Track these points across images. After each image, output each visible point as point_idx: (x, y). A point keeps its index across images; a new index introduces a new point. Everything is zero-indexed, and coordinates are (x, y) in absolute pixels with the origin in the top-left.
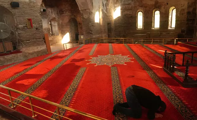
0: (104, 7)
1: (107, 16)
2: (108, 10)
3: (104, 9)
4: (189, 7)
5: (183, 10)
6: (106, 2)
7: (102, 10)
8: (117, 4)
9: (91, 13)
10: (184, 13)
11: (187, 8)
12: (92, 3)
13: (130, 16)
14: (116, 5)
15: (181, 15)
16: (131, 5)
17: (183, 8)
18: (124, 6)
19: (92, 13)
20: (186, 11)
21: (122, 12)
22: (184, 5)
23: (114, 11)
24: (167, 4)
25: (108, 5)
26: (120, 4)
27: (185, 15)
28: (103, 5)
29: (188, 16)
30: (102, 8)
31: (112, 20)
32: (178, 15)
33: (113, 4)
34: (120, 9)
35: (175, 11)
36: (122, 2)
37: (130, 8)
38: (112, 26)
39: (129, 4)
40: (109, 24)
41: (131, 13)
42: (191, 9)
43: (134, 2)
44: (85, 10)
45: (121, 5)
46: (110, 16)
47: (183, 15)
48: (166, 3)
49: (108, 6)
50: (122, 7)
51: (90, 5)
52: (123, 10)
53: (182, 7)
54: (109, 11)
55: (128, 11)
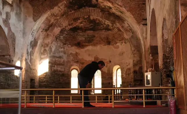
0: (28, 56)
1: (31, 69)
2: (33, 60)
3: (28, 58)
4: (135, 65)
5: (129, 69)
6: (31, 49)
7: (26, 60)
8: (44, 55)
9: (11, 61)
10: (131, 72)
11: (133, 67)
12: (15, 48)
13: (61, 73)
14: (42, 56)
15: (127, 76)
16: (63, 58)
17: (129, 67)
18: (54, 59)
19: (13, 61)
20: (132, 70)
21: (51, 67)
22: (129, 64)
23: (40, 64)
24: (110, 62)
25: (33, 54)
26: (49, 55)
27: (132, 75)
28: (28, 53)
29: (135, 76)
30: (26, 56)
31: (36, 76)
32: (124, 76)
33: (39, 54)
34: (48, 62)
35: (119, 71)
36: (52, 53)
37: (61, 62)
38: (35, 84)
39: (60, 57)
40: (32, 80)
41: (63, 70)
42: (137, 68)
43: (67, 56)
44: (4, 56)
45: (50, 57)
46: (34, 70)
47: (130, 75)
48: (108, 60)
49: (33, 56)
50: (51, 60)
51: (11, 50)
52: (52, 64)
53: (127, 66)
54: (34, 62)
55: (58, 66)
